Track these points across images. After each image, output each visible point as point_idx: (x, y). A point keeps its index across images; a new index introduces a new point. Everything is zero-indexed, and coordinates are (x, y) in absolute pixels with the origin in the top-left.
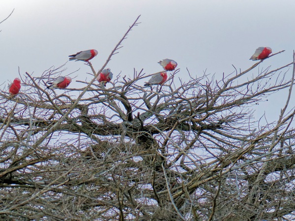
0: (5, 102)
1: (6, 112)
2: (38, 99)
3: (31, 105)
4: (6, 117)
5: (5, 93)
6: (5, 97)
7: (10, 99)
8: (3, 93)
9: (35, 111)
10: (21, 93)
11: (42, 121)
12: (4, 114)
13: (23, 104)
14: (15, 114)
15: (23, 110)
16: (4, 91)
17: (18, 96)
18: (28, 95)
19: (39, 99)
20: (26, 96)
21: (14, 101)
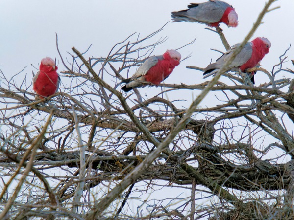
0: (25, 114)
1: (27, 136)
3: (85, 120)
5: (25, 92)
6: (24, 101)
7: (37, 107)
8: (21, 95)
10: (62, 94)
11: (110, 158)
12: (24, 141)
13: (66, 118)
14: (47, 140)
15: (66, 133)
16: (24, 88)
17: (55, 102)
18: (77, 98)
19: (103, 108)
20: (73, 100)
21: (46, 110)
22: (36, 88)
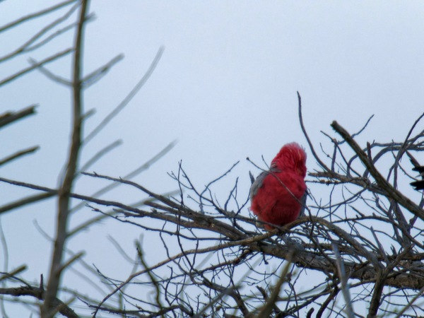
0: (237, 262)
2: (390, 245)
3: (361, 273)
5: (235, 216)
6: (233, 235)
7: (260, 246)
8: (228, 222)
9: (376, 303)
10: (312, 220)
13: (321, 268)
14: (283, 315)
15: (323, 299)
16: (232, 208)
17: (298, 235)
18: (345, 227)
19: (398, 247)
20: (337, 231)
21: (279, 252)
22: (256, 208)
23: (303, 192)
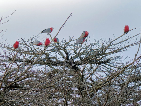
0: (12, 52)
3: (24, 53)
4: (13, 58)
6: (12, 49)
7: (14, 50)
8: (11, 48)
9: (25, 56)
10: (19, 48)
11: (29, 60)
13: (20, 52)
14: (16, 57)
15: (20, 55)
16: (12, 47)
17: (18, 49)
19: (27, 50)
20: (21, 49)
21: (16, 51)
22: (14, 47)
23: (18, 45)
